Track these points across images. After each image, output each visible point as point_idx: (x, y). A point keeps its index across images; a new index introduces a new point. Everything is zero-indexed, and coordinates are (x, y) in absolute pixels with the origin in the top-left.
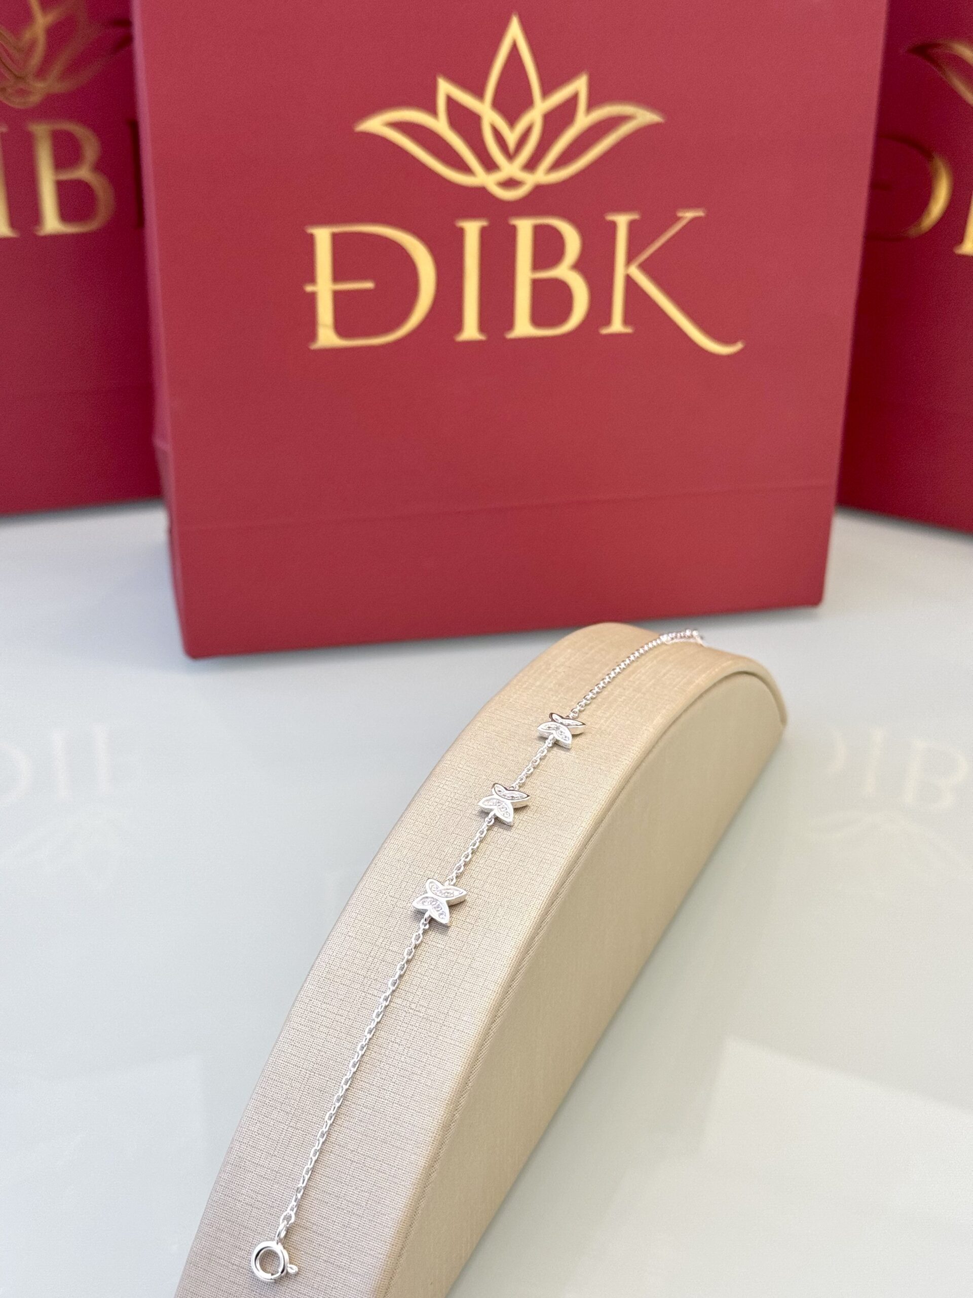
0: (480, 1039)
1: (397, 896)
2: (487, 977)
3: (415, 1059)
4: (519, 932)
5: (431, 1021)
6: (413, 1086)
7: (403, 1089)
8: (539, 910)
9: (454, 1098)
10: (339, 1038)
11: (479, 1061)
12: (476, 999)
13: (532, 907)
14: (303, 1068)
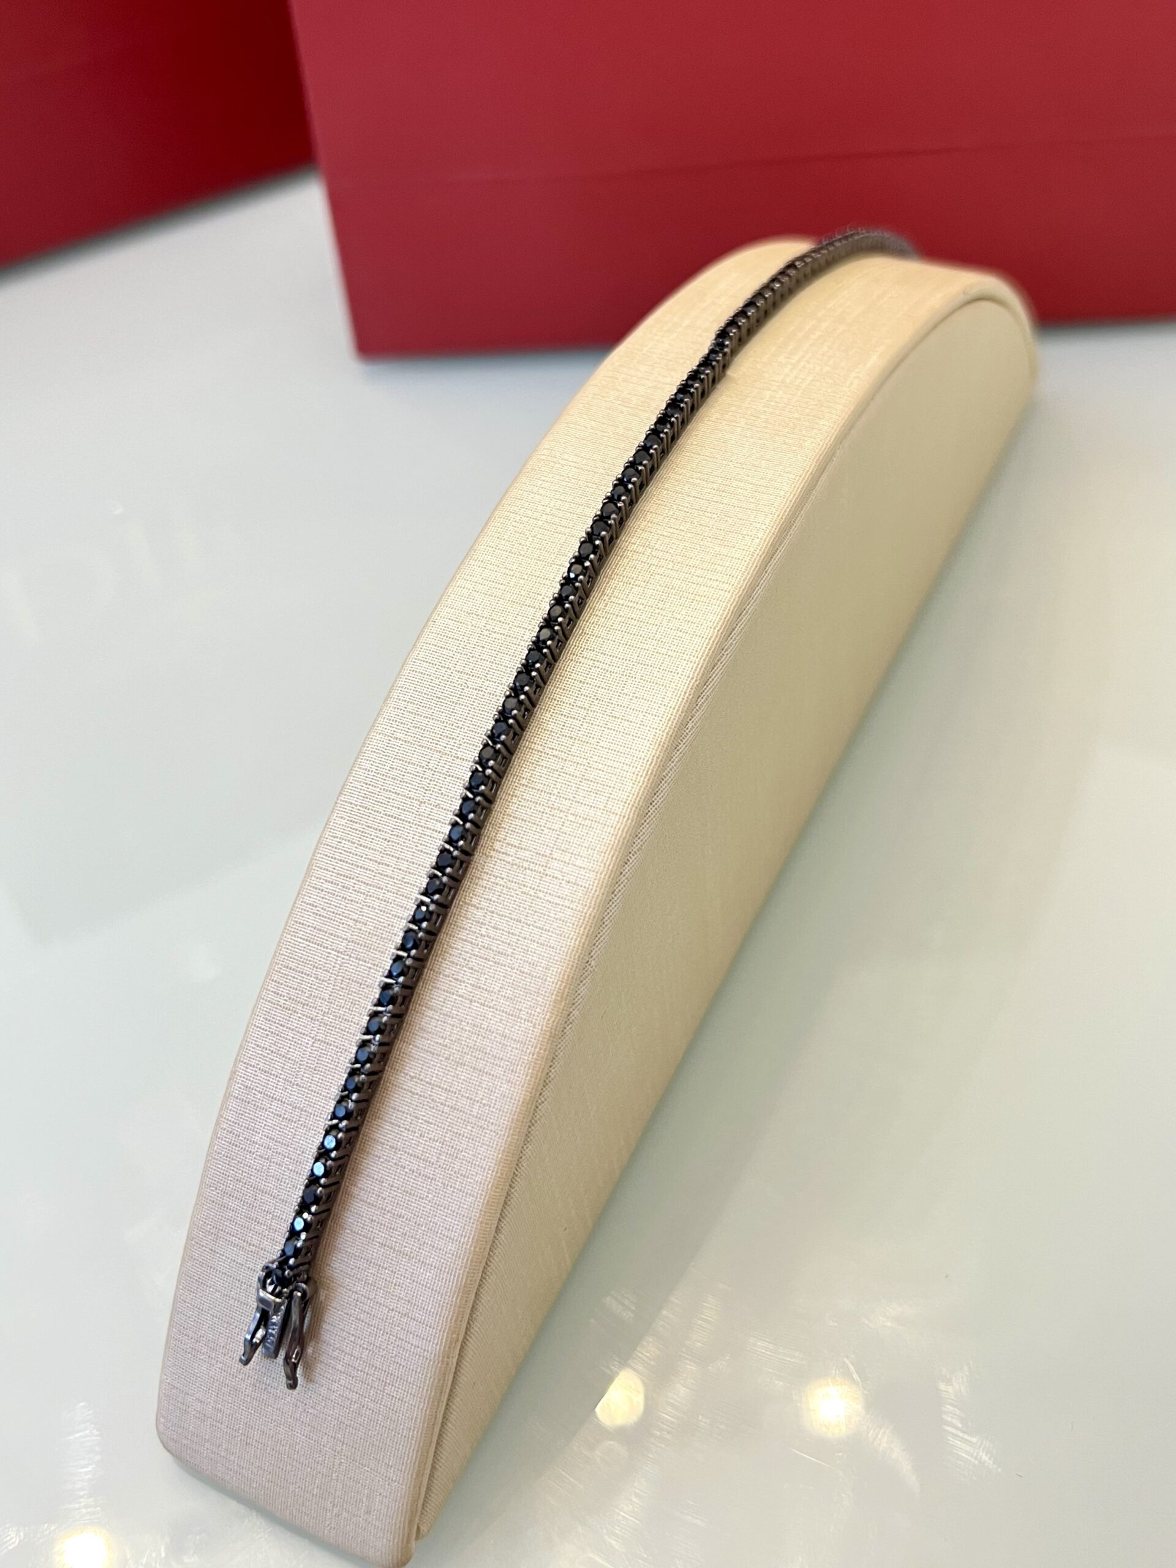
0: (603, 894)
1: (467, 670)
2: (611, 794)
3: (503, 930)
4: (660, 718)
5: (525, 869)
6: (501, 974)
7: (486, 979)
8: (692, 678)
9: (567, 990)
10: (385, 901)
11: (606, 926)
12: (594, 830)
13: (679, 675)
14: (333, 950)
